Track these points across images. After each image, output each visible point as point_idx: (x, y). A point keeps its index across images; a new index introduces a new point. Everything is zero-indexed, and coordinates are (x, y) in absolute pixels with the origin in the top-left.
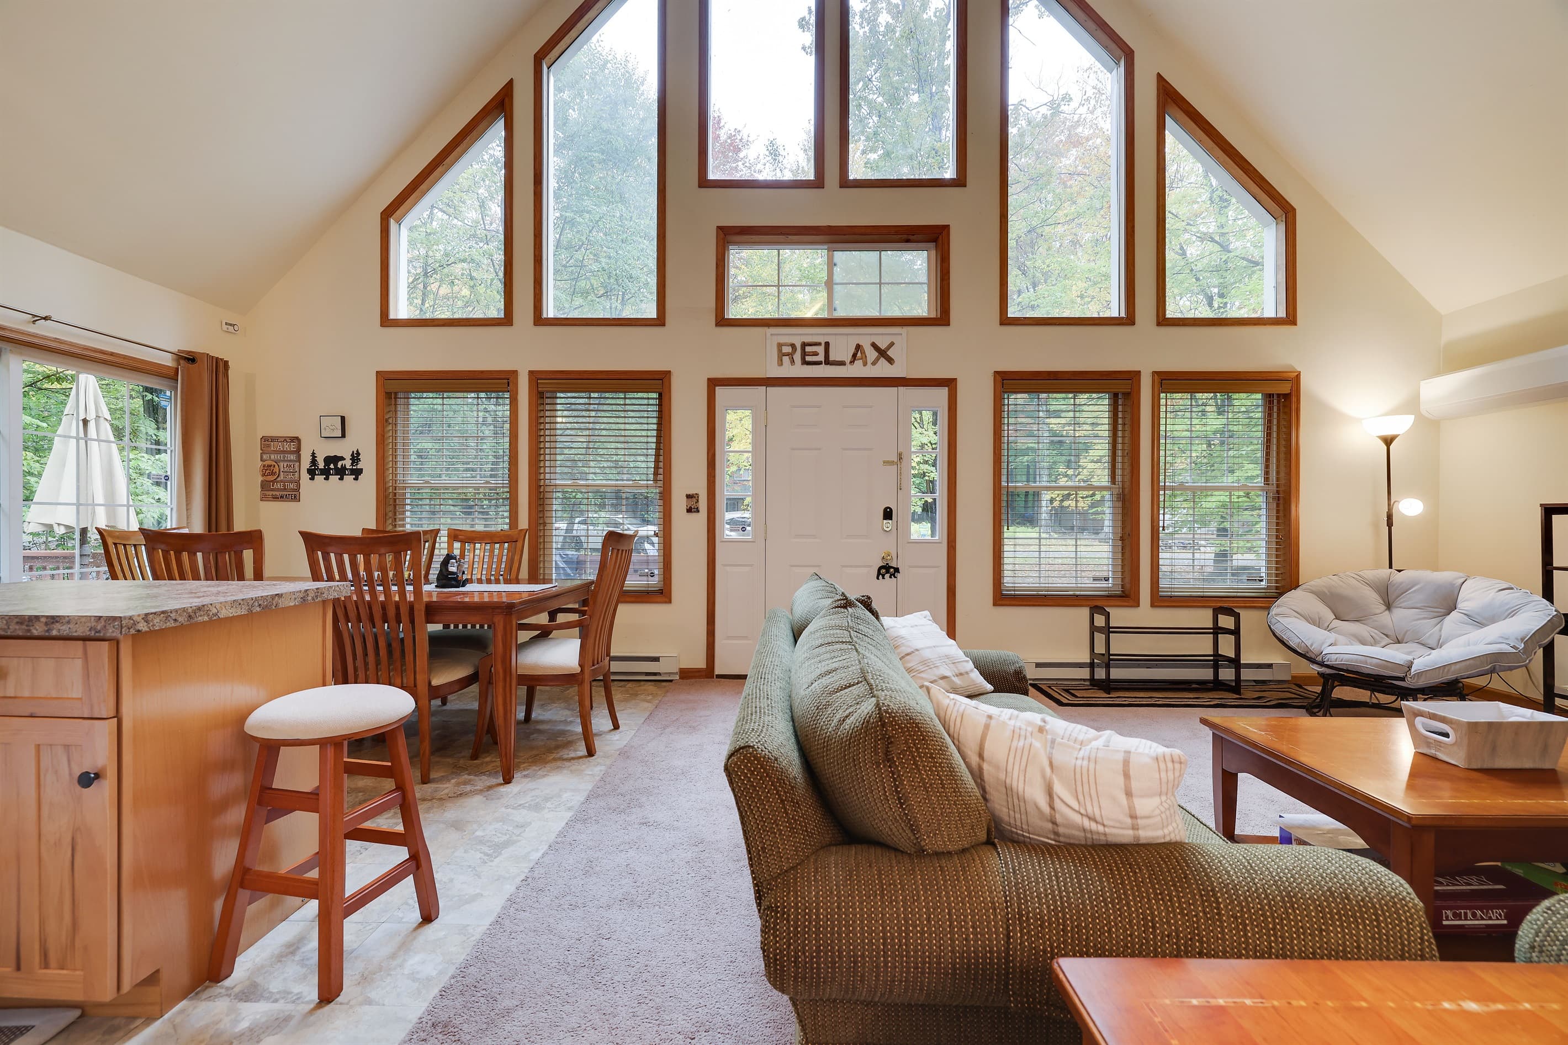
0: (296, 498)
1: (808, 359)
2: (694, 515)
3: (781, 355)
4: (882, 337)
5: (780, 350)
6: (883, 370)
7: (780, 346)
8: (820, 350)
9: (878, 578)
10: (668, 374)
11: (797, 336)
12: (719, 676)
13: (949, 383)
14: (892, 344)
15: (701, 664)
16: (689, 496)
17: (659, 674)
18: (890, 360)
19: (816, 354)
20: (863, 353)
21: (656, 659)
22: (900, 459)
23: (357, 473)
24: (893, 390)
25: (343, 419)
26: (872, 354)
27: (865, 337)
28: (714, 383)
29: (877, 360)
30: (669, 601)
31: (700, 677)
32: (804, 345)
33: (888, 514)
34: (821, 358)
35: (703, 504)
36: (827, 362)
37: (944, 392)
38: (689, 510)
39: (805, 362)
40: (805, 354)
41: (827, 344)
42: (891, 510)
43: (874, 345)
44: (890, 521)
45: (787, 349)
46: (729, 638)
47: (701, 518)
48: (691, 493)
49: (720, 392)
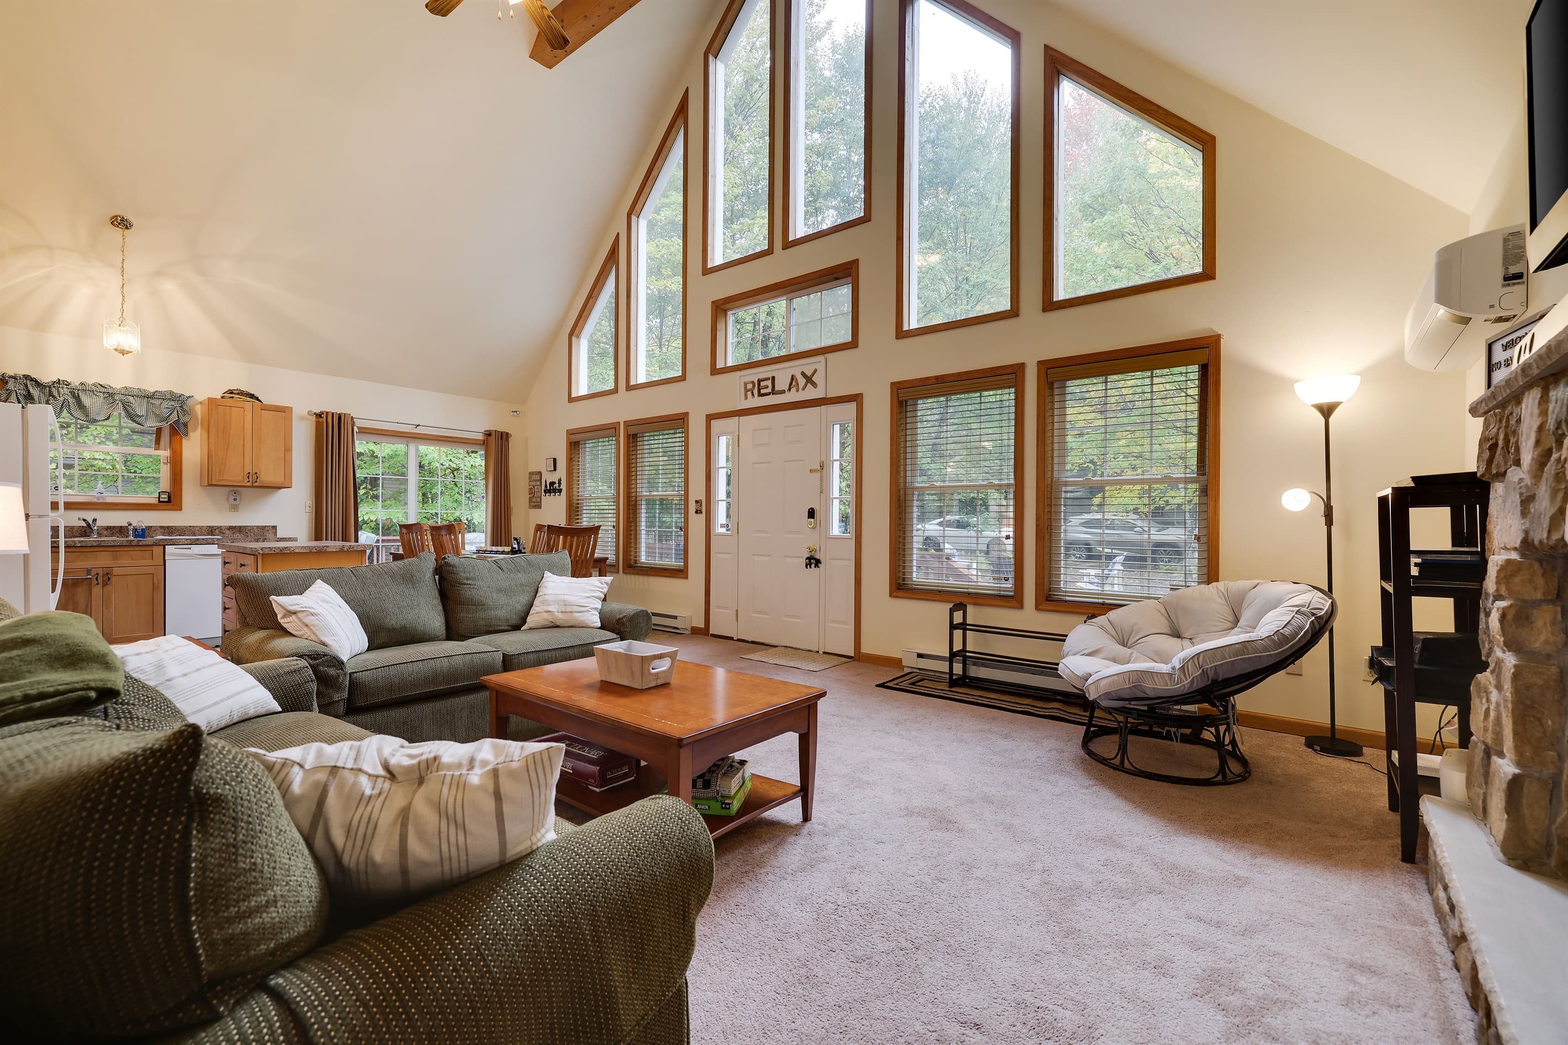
0: (540, 507)
1: (763, 391)
2: (699, 516)
3: (746, 391)
4: (807, 366)
5: (745, 388)
6: (810, 393)
7: (746, 384)
8: (769, 383)
9: (807, 568)
11: (754, 375)
12: (713, 635)
13: (856, 398)
14: (816, 371)
15: (702, 624)
16: (697, 502)
17: (677, 628)
18: (814, 385)
19: (767, 387)
20: (797, 381)
21: (675, 617)
22: (822, 467)
23: (560, 491)
25: (555, 460)
26: (802, 381)
27: (796, 368)
28: (709, 418)
29: (806, 385)
30: (686, 578)
31: (700, 634)
32: (759, 381)
33: (811, 514)
34: (769, 390)
35: (704, 506)
36: (774, 392)
37: (852, 406)
38: (696, 512)
39: (760, 395)
40: (758, 388)
41: (773, 378)
42: (813, 510)
43: (803, 374)
44: (812, 520)
45: (750, 386)
46: (718, 607)
47: (702, 517)
48: (698, 499)
49: (714, 423)
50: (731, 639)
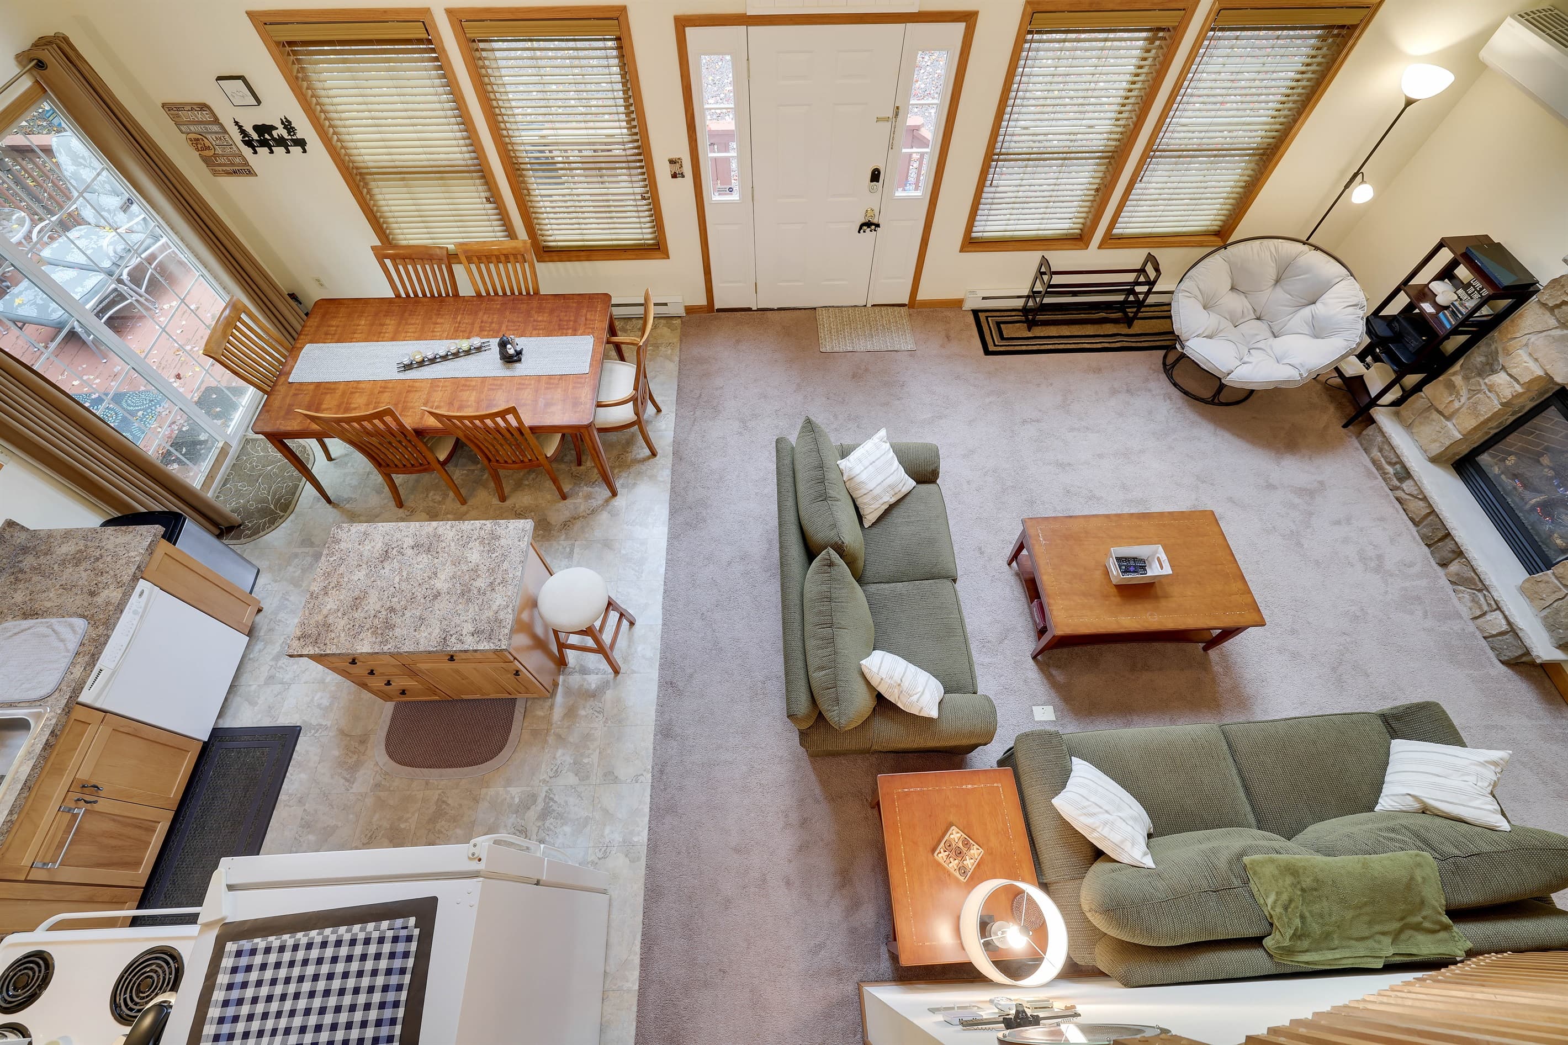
0: (251, 173)
2: (679, 179)
9: (859, 232)
10: (623, 9)
12: (719, 310)
13: (969, 18)
15: (703, 301)
16: (672, 162)
21: (666, 304)
22: (896, 114)
23: (300, 144)
24: (900, 27)
25: (245, 80)
28: (682, 23)
30: (666, 255)
31: (703, 312)
33: (875, 176)
35: (687, 169)
37: (960, 26)
38: (674, 176)
42: (879, 172)
44: (877, 184)
46: (724, 282)
47: (687, 182)
48: (674, 156)
49: (692, 33)
50: (749, 309)
